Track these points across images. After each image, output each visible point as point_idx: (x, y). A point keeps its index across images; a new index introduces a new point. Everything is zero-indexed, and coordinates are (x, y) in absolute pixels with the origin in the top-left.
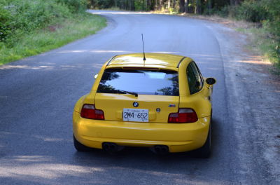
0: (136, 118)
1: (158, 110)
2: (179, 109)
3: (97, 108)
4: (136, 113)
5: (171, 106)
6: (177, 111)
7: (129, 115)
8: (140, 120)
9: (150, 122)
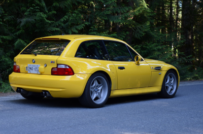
2: (58, 65)
4: (34, 68)
5: (52, 62)
6: (56, 66)
7: (30, 68)
8: (36, 72)
9: (41, 74)
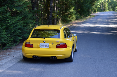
0: (44, 47)
1: (53, 44)
2: (60, 43)
3: (30, 43)
4: (44, 45)
5: (57, 42)
7: (42, 45)
8: (46, 47)
9: (50, 48)
